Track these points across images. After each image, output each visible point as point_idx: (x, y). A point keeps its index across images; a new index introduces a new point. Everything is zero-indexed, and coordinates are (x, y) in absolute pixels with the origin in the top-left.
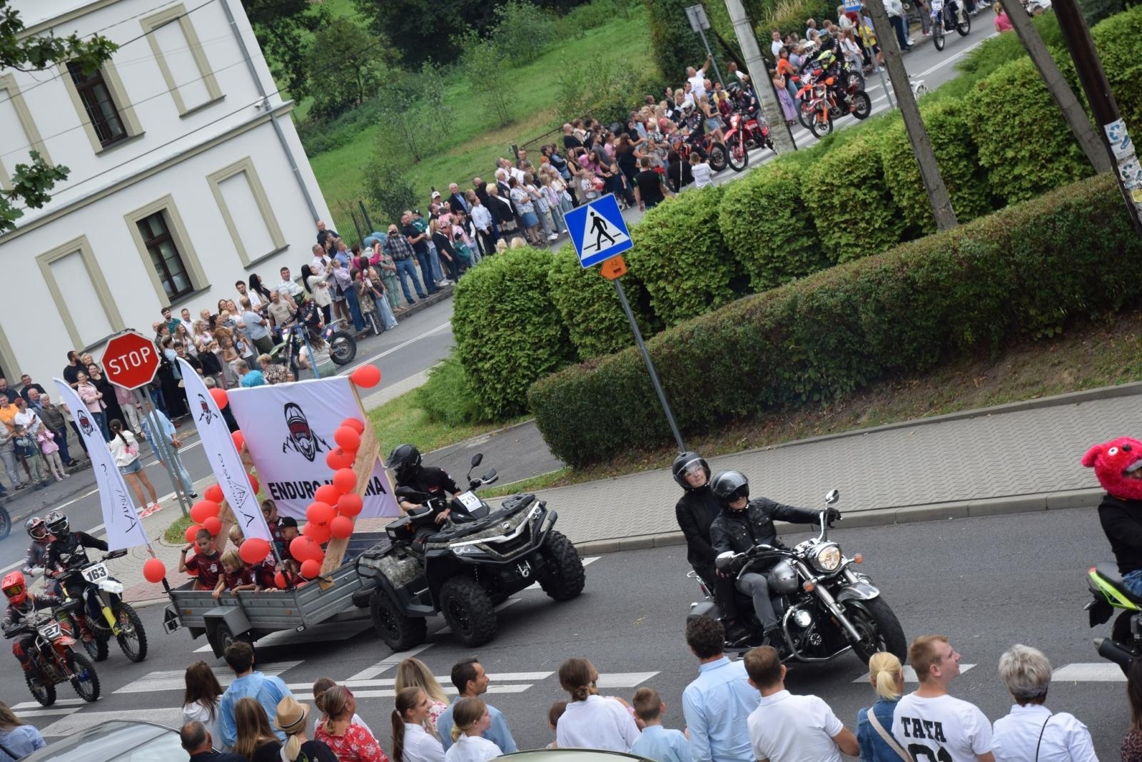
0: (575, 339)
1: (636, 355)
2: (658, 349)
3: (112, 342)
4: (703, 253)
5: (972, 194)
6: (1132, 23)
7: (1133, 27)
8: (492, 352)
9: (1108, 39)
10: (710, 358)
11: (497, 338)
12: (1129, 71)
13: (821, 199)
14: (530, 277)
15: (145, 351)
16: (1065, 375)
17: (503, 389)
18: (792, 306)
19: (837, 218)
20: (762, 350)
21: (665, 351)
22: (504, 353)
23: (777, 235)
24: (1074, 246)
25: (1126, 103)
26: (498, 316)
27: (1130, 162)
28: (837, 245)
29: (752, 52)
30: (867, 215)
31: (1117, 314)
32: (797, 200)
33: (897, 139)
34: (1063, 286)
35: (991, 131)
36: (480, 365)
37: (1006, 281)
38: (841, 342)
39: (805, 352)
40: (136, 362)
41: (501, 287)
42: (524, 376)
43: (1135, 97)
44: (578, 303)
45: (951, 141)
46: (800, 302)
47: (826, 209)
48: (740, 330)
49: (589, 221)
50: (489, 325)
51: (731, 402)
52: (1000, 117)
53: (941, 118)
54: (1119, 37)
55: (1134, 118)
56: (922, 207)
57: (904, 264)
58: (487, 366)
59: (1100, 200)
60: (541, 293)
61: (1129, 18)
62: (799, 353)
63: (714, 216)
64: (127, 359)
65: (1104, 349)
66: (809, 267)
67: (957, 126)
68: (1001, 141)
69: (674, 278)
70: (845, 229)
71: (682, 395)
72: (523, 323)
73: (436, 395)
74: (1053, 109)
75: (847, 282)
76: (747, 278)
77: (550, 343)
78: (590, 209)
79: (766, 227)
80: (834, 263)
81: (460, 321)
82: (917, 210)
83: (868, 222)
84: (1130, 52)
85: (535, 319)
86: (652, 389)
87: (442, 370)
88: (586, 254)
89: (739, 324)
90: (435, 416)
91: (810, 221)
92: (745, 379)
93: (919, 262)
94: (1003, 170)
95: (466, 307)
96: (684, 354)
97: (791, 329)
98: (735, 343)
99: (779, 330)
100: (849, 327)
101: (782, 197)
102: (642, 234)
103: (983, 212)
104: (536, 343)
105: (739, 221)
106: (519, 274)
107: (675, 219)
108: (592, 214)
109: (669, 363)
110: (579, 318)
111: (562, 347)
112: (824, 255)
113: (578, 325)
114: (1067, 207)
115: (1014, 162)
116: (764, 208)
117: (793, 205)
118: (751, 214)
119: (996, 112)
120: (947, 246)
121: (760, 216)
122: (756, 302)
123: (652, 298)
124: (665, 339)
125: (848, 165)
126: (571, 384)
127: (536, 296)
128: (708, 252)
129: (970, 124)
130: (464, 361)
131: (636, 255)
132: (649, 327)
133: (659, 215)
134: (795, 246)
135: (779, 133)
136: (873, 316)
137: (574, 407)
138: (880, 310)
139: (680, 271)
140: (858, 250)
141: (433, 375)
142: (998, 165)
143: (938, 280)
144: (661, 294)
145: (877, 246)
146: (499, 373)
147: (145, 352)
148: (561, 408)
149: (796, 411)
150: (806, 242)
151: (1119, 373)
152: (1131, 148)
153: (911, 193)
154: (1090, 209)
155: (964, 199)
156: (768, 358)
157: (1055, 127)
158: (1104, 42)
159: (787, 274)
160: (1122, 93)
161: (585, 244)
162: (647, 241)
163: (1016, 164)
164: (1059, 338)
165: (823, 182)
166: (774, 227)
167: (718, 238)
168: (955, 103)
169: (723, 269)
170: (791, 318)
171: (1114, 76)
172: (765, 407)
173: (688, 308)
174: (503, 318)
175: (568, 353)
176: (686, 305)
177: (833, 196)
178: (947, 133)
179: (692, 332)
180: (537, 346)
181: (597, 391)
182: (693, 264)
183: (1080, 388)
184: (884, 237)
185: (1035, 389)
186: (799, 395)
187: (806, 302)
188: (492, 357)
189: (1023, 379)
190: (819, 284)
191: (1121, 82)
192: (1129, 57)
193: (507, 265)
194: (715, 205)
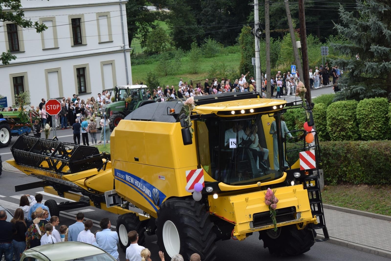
3: (50, 100)
6: (345, 104)
7: (345, 106)
9: (337, 107)
12: (340, 117)
15: (58, 106)
25: (337, 125)
35: (300, 121)
40: (55, 108)
43: (339, 124)
45: (289, 120)
52: (303, 118)
54: (340, 107)
55: (338, 130)
61: (344, 103)
64: (52, 107)
67: (292, 116)
68: (302, 124)
74: (318, 120)
84: (342, 112)
119: (303, 116)
129: (295, 117)
157: (317, 125)
158: (336, 107)
160: (337, 122)
171: (336, 117)
178: (289, 117)
191: (337, 119)
192: (341, 113)
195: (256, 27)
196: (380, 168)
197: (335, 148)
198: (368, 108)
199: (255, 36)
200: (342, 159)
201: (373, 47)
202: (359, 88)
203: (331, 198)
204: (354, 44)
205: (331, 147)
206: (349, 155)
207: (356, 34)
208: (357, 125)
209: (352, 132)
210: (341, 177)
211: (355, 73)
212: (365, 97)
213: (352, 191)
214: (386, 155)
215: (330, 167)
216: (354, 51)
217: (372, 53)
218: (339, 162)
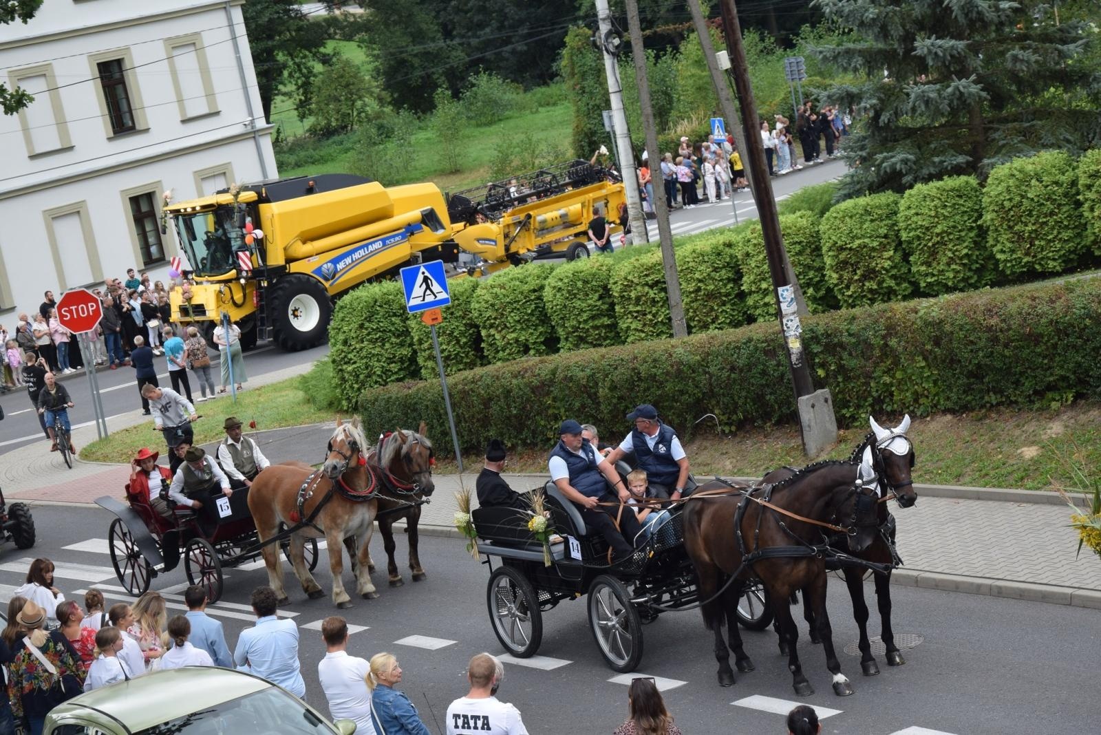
0: (420, 361)
1: (440, 385)
2: (456, 384)
3: (67, 294)
4: (528, 315)
5: (733, 310)
6: (866, 207)
7: (866, 211)
8: (355, 359)
9: (847, 215)
10: (490, 399)
11: (361, 349)
12: (857, 242)
13: (622, 291)
14: (395, 306)
16: (728, 463)
17: (359, 389)
18: (554, 372)
19: (631, 308)
20: (528, 400)
21: (460, 387)
22: (364, 361)
23: (585, 312)
24: (750, 370)
25: (852, 265)
26: (365, 332)
27: (792, 317)
28: (628, 328)
29: (627, 161)
30: (654, 310)
31: (774, 425)
32: (606, 288)
33: (685, 257)
34: (739, 398)
35: (753, 265)
36: (345, 367)
37: (701, 385)
38: (583, 406)
39: (559, 408)
40: (83, 313)
41: (372, 310)
42: (376, 382)
43: (859, 262)
44: (427, 334)
45: (724, 267)
46: (559, 370)
47: (625, 299)
48: (514, 381)
49: (420, 278)
50: (357, 337)
51: (502, 434)
52: (761, 256)
53: (721, 248)
54: (855, 215)
55: (856, 277)
56: (695, 312)
57: (636, 358)
58: (350, 368)
59: (772, 340)
60: (402, 321)
61: (864, 203)
62: (554, 408)
63: (542, 288)
64: (77, 310)
65: (758, 449)
66: (605, 340)
67: (731, 256)
68: (759, 275)
69: (502, 329)
70: (636, 317)
71: (466, 422)
72: (383, 341)
73: (313, 382)
74: (801, 258)
75: (596, 363)
76: (558, 340)
77: (402, 361)
78: (422, 269)
79: (578, 303)
80: (624, 342)
82: (691, 314)
83: (654, 316)
84: (861, 228)
85: (393, 340)
86: (446, 413)
87: (326, 363)
88: (413, 302)
89: (516, 377)
90: (310, 400)
91: (612, 305)
92: (513, 420)
93: (644, 359)
94: (756, 297)
95: (342, 320)
96: (473, 391)
97: (552, 389)
98: (509, 392)
99: (542, 388)
100: (590, 396)
101: (594, 283)
102: (485, 291)
103: (737, 325)
104: (390, 358)
105: (558, 295)
107: (513, 283)
108: (423, 273)
109: (461, 397)
110: (426, 345)
111: (410, 365)
112: (619, 333)
113: (425, 351)
114: (750, 340)
115: (766, 292)
116: (579, 289)
117: (601, 291)
118: (569, 292)
119: (759, 252)
120: (666, 351)
121: (575, 294)
122: (530, 363)
123: (483, 341)
124: (462, 377)
125: (647, 269)
126: (391, 398)
127: (398, 322)
128: (532, 314)
129: (739, 257)
130: (334, 361)
131: (477, 306)
132: (479, 362)
133: (501, 279)
134: (598, 322)
135: (637, 227)
136: (607, 391)
137: (391, 415)
138: (613, 388)
139: (508, 325)
140: (643, 335)
141: (316, 366)
142: (754, 292)
143: (655, 375)
144: (491, 339)
145: (658, 335)
146: (358, 376)
147: (92, 307)
148: (380, 414)
149: (545, 451)
150: (606, 321)
151: (762, 468)
152: (794, 307)
153: (689, 300)
154: (764, 345)
155: (727, 312)
156: (531, 407)
158: (844, 217)
159: (588, 343)
160: (850, 257)
161: (413, 295)
162: (488, 297)
163: (767, 294)
164: (734, 434)
165: (626, 278)
166: (584, 305)
167: (542, 305)
168: (734, 238)
169: (541, 329)
170: (551, 381)
171: (846, 244)
172: (525, 444)
173: (509, 354)
174: (369, 334)
175: (414, 370)
176: (507, 351)
177: (631, 291)
178: (723, 260)
179: (482, 377)
180: (391, 360)
181: (408, 406)
182: (519, 321)
183: (734, 474)
184: (664, 329)
185: (706, 469)
186: (550, 439)
187: (563, 371)
188: (355, 363)
189: (699, 460)
190: (577, 359)
191: (851, 249)
192: (859, 231)
193: (380, 293)
194: (545, 279)
195: (604, 28)
196: (979, 366)
197: (854, 328)
198: (928, 208)
199: (605, 53)
200: (877, 353)
201: (923, 44)
202: (898, 157)
204: (870, 42)
205: (844, 326)
206: (893, 342)
207: (872, 12)
208: (906, 257)
209: (894, 277)
211: (884, 118)
212: (916, 180)
214: (989, 329)
215: (847, 379)
216: (873, 61)
217: (921, 60)
218: (870, 364)
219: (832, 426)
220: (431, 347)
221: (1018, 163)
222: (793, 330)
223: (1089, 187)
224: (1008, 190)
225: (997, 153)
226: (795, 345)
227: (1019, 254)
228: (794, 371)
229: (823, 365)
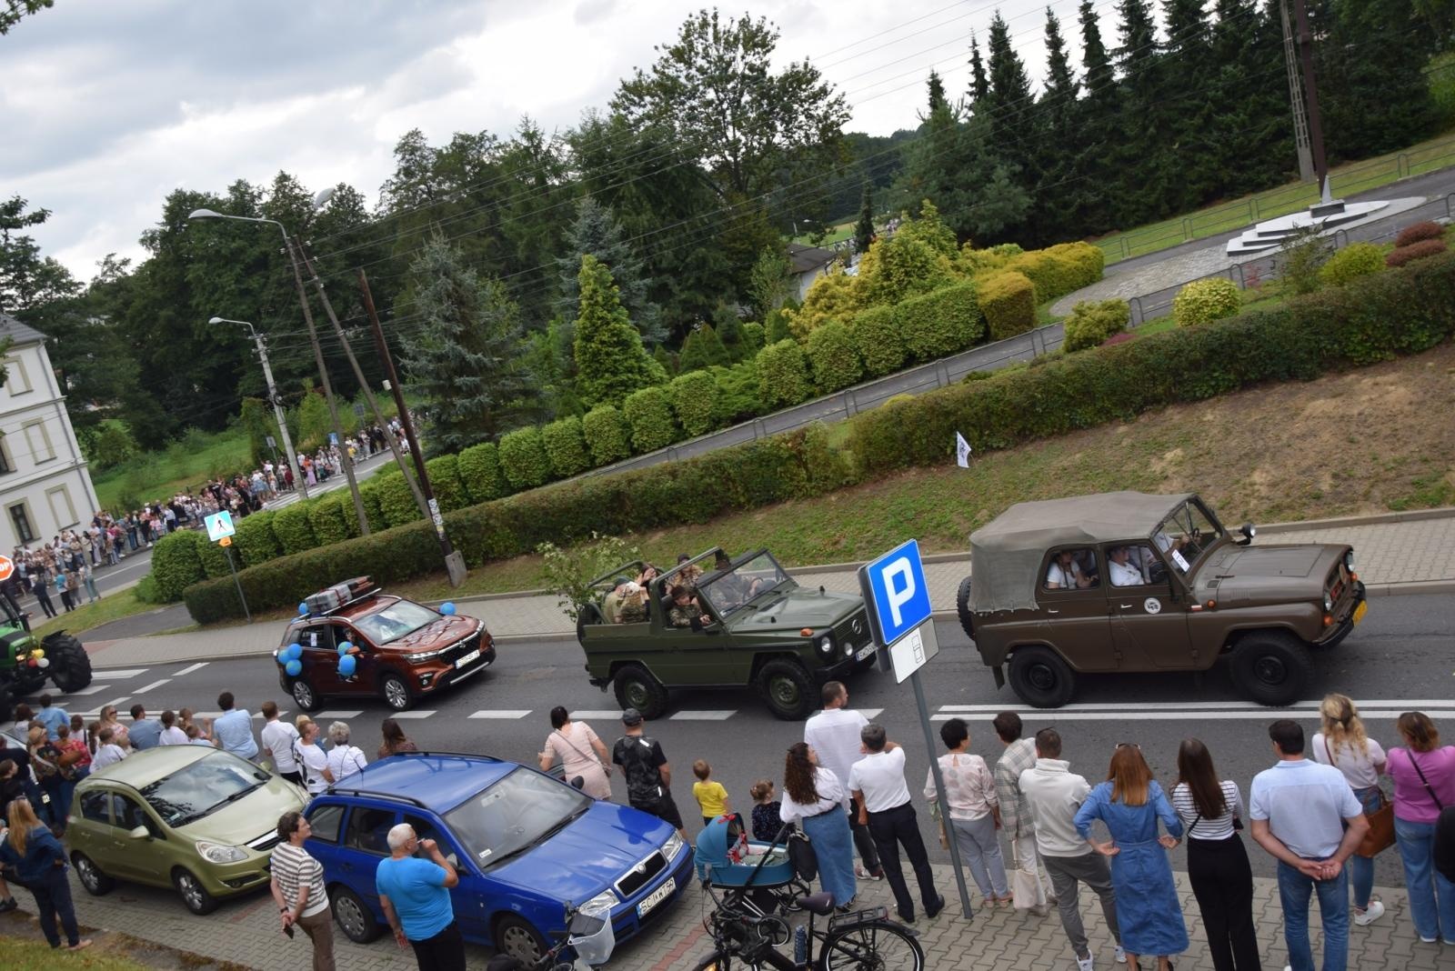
0: (206, 570)
1: (232, 579)
2: (242, 577)
4: (265, 538)
5: (377, 523)
8: (168, 574)
10: (264, 582)
11: (172, 568)
12: (438, 481)
13: (316, 519)
14: (188, 543)
17: (172, 590)
18: (301, 562)
19: (322, 528)
20: (287, 580)
21: (245, 578)
22: (174, 574)
23: (297, 533)
24: (414, 546)
25: (437, 493)
26: (173, 558)
27: (437, 516)
28: (322, 538)
30: (335, 527)
31: (429, 573)
32: (307, 519)
33: (348, 498)
34: (410, 562)
35: (386, 498)
36: (163, 579)
38: (320, 578)
41: (175, 546)
42: (182, 585)
43: (440, 491)
44: (209, 555)
45: (370, 501)
46: (304, 561)
47: (318, 523)
49: (216, 522)
50: (168, 562)
51: (272, 600)
52: (390, 493)
53: (367, 491)
54: (436, 467)
55: (441, 498)
56: (357, 526)
58: (166, 579)
59: (426, 529)
60: (192, 550)
61: (440, 461)
62: (302, 581)
63: (271, 522)
65: (424, 587)
66: (310, 546)
67: (373, 495)
68: (390, 502)
69: (252, 547)
70: (326, 532)
71: (251, 596)
72: (184, 562)
73: (142, 590)
74: (410, 492)
76: (283, 550)
77: (195, 571)
79: (293, 529)
80: (320, 546)
81: (155, 559)
82: (355, 527)
83: (335, 530)
84: (441, 473)
85: (189, 561)
86: (238, 593)
87: (146, 580)
89: (278, 568)
90: (141, 599)
91: (311, 527)
92: (279, 591)
94: (390, 514)
95: (159, 554)
96: (253, 579)
97: (299, 572)
98: (275, 576)
99: (294, 572)
100: (323, 572)
101: (300, 517)
102: (239, 528)
103: (381, 529)
105: (281, 526)
106: (184, 541)
108: (217, 519)
109: (246, 583)
111: (200, 573)
112: (316, 542)
113: (208, 564)
114: (413, 530)
115: (394, 511)
116: (292, 521)
117: (304, 521)
118: (287, 523)
119: (389, 491)
121: (290, 524)
122: (286, 560)
123: (242, 555)
124: (245, 573)
125: (329, 507)
126: (203, 589)
127: (190, 551)
128: (267, 538)
129: (378, 495)
130: (156, 577)
132: (239, 567)
134: (304, 538)
137: (203, 599)
138: (337, 566)
139: (254, 544)
140: (331, 541)
141: (141, 582)
142: (388, 512)
143: (361, 556)
144: (246, 554)
145: (337, 541)
146: (171, 583)
147: (6, 565)
148: (197, 599)
150: (309, 536)
152: (438, 510)
153: (353, 520)
154: (421, 533)
155: (374, 524)
156: (289, 583)
157: (410, 499)
158: (430, 469)
159: (300, 549)
160: (436, 489)
164: (407, 582)
165: (318, 513)
166: (296, 529)
167: (272, 532)
168: (372, 485)
169: (273, 545)
170: (300, 567)
171: (433, 482)
172: (286, 603)
173: (257, 560)
174: (175, 559)
175: (203, 576)
177: (321, 519)
178: (369, 497)
179: (257, 571)
180: (189, 572)
181: (215, 593)
182: (260, 542)
184: (341, 537)
188: (169, 576)
190: (313, 554)
191: (435, 485)
192: (438, 475)
194: (271, 518)
195: (273, 392)
196: (539, 528)
197: (470, 517)
198: (473, 459)
199: (274, 405)
200: (483, 528)
201: (458, 381)
202: (454, 436)
203: (483, 585)
204: (429, 381)
205: (464, 517)
206: (491, 522)
207: (431, 367)
208: (464, 485)
209: (460, 496)
210: (486, 553)
211: (444, 417)
212: (464, 446)
213: (508, 568)
214: (543, 508)
215: (468, 544)
216: (433, 391)
217: (460, 388)
218: (480, 535)
219: (464, 570)
220: (212, 562)
221: (513, 434)
222: (439, 521)
223: (549, 442)
224: (511, 447)
225: (501, 430)
226: (441, 530)
227: (520, 478)
228: (442, 543)
229: (454, 539)
